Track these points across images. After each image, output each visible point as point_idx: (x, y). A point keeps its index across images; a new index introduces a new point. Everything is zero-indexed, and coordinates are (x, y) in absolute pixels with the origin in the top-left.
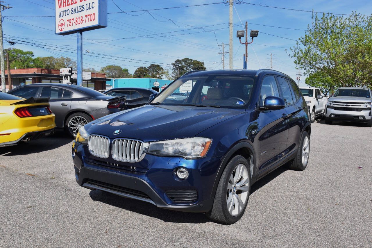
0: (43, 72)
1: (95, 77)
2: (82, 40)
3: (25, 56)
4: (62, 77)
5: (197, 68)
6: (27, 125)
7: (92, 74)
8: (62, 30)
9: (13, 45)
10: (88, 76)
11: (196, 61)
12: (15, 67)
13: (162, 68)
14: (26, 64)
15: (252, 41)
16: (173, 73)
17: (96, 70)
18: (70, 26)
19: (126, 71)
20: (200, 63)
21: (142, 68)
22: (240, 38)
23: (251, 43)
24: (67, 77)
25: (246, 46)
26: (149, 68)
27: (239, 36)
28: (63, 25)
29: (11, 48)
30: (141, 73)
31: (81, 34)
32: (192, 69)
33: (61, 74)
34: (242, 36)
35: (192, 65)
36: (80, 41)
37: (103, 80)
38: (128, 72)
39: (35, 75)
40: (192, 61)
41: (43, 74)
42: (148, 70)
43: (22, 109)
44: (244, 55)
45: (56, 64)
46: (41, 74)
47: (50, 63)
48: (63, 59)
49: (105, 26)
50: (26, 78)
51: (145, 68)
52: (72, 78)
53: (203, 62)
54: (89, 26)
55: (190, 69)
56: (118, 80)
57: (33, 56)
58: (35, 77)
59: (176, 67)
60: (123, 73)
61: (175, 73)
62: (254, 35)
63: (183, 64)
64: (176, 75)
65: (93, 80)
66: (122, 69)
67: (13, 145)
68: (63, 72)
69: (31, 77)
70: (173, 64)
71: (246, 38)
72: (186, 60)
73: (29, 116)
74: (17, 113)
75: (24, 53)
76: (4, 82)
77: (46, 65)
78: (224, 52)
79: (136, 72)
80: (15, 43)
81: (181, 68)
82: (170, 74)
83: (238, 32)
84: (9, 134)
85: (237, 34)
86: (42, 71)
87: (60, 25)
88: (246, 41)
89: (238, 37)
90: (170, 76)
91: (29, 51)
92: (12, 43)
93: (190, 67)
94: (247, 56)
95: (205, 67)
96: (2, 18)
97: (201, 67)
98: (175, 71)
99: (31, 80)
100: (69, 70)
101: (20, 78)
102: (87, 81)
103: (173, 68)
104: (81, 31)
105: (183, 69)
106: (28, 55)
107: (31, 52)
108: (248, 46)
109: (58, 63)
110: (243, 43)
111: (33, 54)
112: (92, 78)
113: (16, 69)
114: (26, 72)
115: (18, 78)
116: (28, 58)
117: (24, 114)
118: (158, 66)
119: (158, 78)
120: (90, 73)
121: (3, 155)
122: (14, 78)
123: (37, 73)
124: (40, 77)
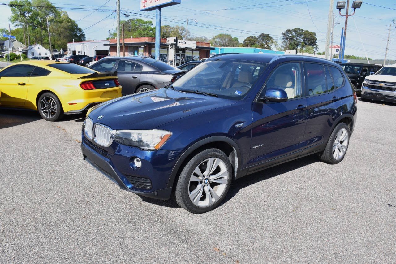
1: (200, 46)
2: (160, 16)
3: (145, 25)
4: (168, 45)
5: (308, 39)
6: (90, 96)
7: (197, 42)
8: (145, 7)
9: (128, 17)
10: (192, 45)
11: (307, 31)
12: (131, 37)
13: (272, 38)
14: (146, 32)
15: (354, 13)
16: (282, 43)
17: (208, 38)
18: (151, 3)
19: (237, 39)
20: (311, 34)
21: (252, 37)
22: (340, 10)
23: (352, 15)
24: (173, 46)
25: (347, 18)
26: (259, 37)
27: (340, 8)
28: (145, 2)
29: (134, 18)
30: (250, 42)
31: (160, 10)
32: (302, 39)
33: (167, 43)
34: (343, 7)
35: (303, 35)
36: (159, 17)
37: (207, 49)
38: (238, 41)
39: (146, 43)
40: (303, 31)
41: (153, 42)
42: (258, 39)
43: (86, 83)
44: (343, 28)
45: (171, 32)
46: (151, 42)
47: (167, 32)
48: (178, 28)
49: (179, 2)
50: (139, 46)
51: (255, 37)
52: (178, 47)
53: (314, 32)
54: (166, 2)
55: (300, 39)
56: (223, 49)
57: (152, 25)
58: (146, 45)
59: (286, 37)
60: (233, 42)
61: (285, 43)
62: (356, 6)
63: (294, 34)
64: (285, 45)
65: (198, 49)
66: (233, 38)
67: (79, 113)
68: (169, 41)
69: (143, 45)
70: (283, 34)
71: (347, 10)
72: (296, 30)
73: (92, 89)
74: (83, 86)
75: (144, 22)
76: (119, 50)
77: (163, 33)
78: (334, 23)
79: (245, 41)
80: (129, 15)
81: (292, 38)
82: (279, 44)
83: (338, 3)
84: (76, 104)
85: (337, 5)
86: (152, 40)
87: (144, 2)
88: (347, 13)
89: (337, 9)
90: (280, 46)
91: (149, 20)
92: (127, 16)
93: (300, 37)
94: (346, 29)
95: (316, 38)
97: (312, 37)
98: (284, 42)
99: (143, 48)
100: (175, 40)
101: (134, 47)
102: (193, 49)
103: (283, 38)
104: (160, 7)
105: (293, 40)
106: (148, 24)
107: (151, 21)
108: (348, 19)
109: (173, 31)
110: (343, 15)
111: (152, 23)
112: (196, 47)
113: (131, 38)
114: (139, 41)
115: (132, 46)
116: (148, 27)
117: (89, 87)
118: (268, 35)
119: (265, 48)
120: (195, 42)
121: (75, 120)
122: (128, 46)
123: (148, 42)
124: (150, 46)
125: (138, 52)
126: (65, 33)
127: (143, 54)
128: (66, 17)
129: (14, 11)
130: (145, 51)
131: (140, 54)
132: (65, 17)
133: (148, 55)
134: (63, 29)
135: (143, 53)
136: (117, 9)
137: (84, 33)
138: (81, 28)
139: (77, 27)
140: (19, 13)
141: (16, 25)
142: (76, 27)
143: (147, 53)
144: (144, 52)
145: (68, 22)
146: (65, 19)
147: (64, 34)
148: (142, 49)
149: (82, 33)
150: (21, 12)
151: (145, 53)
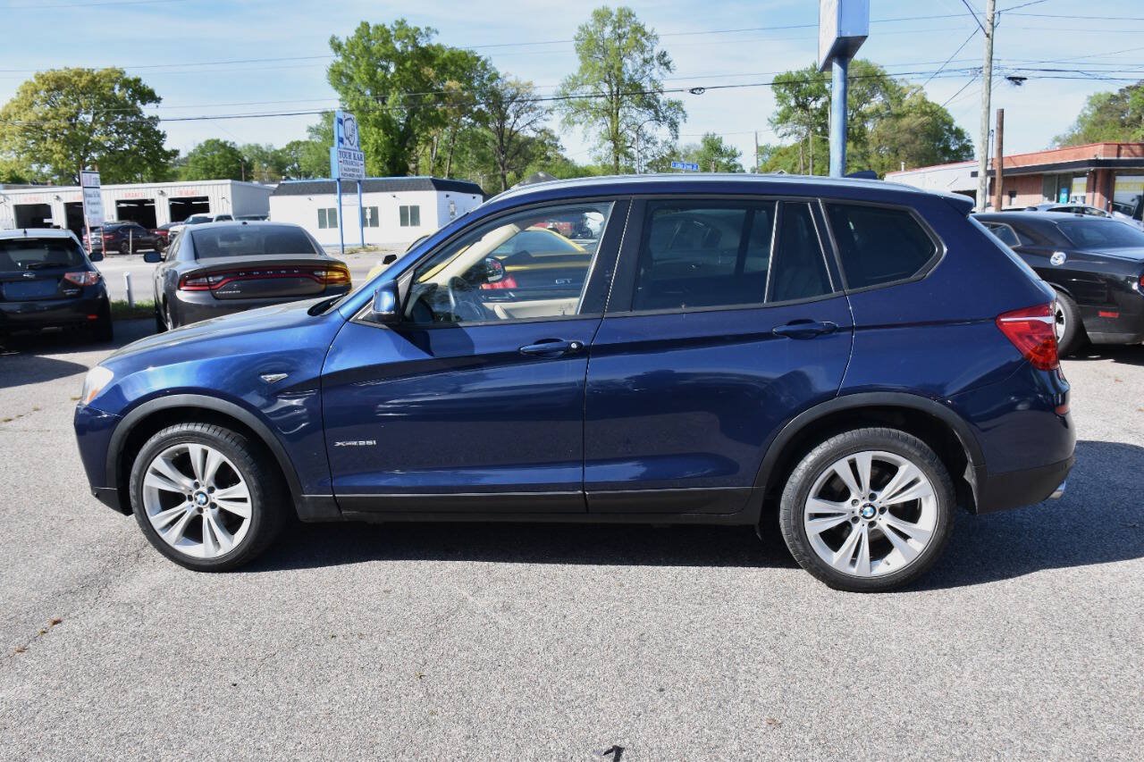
0: (1123, 152)
9: (1018, 84)
39: (1097, 162)
41: (1122, 158)
46: (1115, 158)
50: (1074, 173)
58: (1096, 169)
69: (1086, 169)
80: (1025, 79)
86: (1119, 149)
92: (1017, 80)
96: (996, 16)
99: (1086, 179)
101: (1059, 175)
114: (1075, 157)
115: (1054, 175)
122: (1041, 175)
123: (1102, 158)
124: (1110, 170)
125: (1069, 193)
126: (912, 146)
127: (1084, 198)
128: (919, 100)
129: (782, 99)
130: (1091, 188)
131: (1076, 198)
132: (915, 101)
133: (1100, 200)
134: (907, 136)
135: (1084, 194)
136: (985, 63)
137: (969, 141)
138: (961, 129)
139: (952, 125)
140: (793, 103)
141: (785, 135)
142: (947, 128)
143: (1098, 195)
144: (1088, 191)
145: (924, 113)
146: (915, 107)
147: (908, 149)
148: (1084, 180)
149: (964, 141)
150: (797, 98)
151: (1091, 194)
